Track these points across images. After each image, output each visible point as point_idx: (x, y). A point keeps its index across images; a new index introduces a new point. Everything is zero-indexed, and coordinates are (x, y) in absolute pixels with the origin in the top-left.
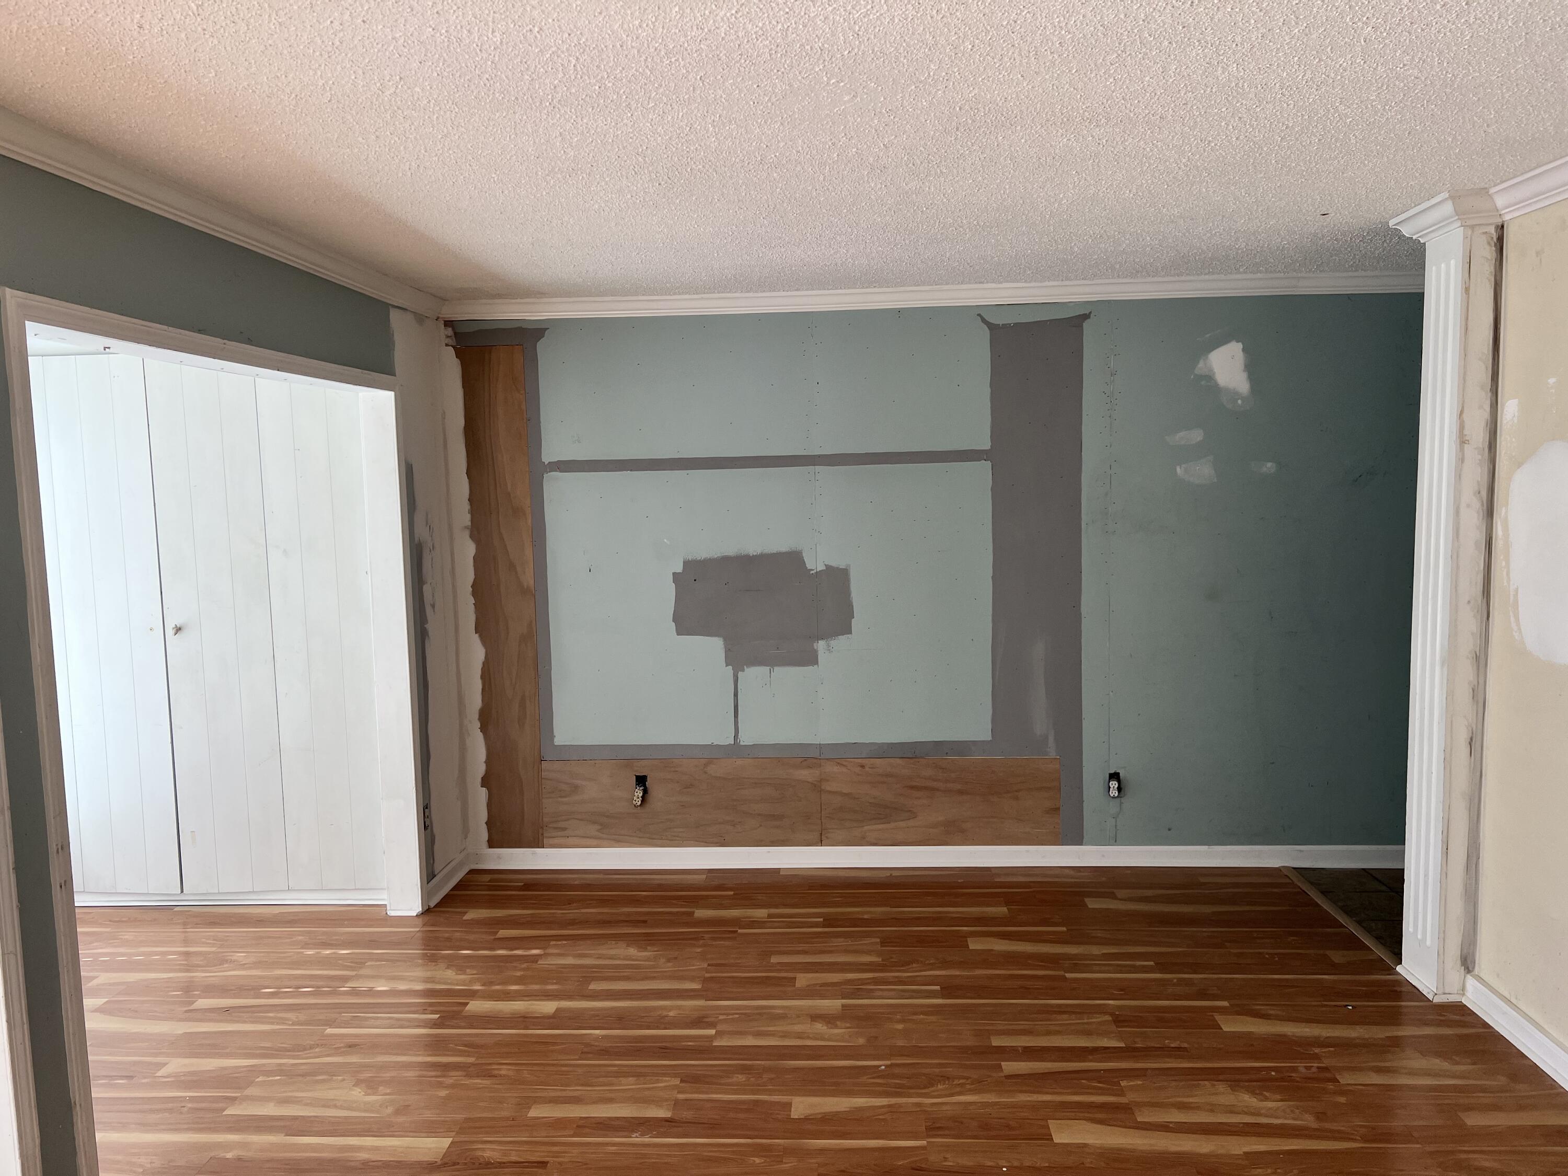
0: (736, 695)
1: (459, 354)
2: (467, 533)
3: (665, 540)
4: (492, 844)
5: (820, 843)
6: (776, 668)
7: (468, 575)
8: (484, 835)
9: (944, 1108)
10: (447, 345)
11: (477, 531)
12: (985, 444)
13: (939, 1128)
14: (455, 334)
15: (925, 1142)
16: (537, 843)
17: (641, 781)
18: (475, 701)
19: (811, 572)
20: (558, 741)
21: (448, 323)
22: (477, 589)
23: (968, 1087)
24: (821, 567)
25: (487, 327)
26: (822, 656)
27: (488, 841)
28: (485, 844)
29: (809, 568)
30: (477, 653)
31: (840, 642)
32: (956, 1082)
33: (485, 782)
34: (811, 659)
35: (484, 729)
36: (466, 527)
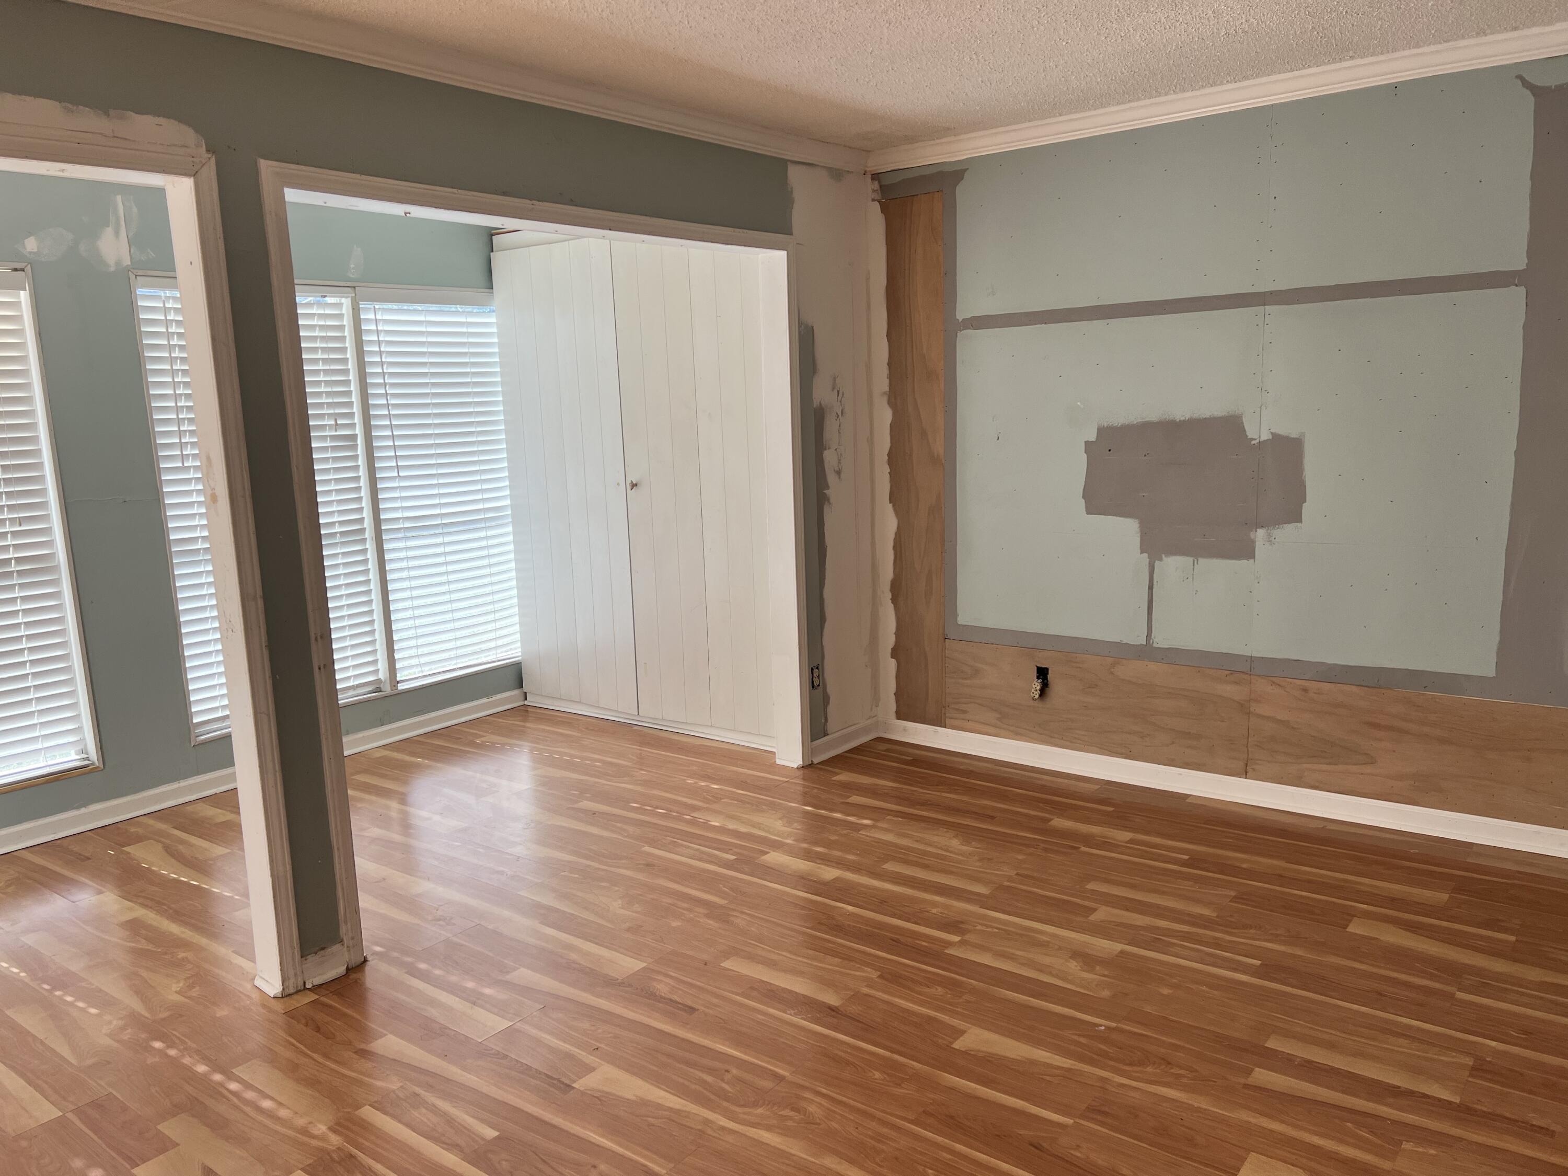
0: (1151, 588)
1: (884, 209)
2: (885, 399)
3: (1079, 403)
4: (900, 715)
5: (1245, 774)
6: (1201, 560)
7: (884, 442)
8: (893, 707)
9: (1132, 1094)
10: (873, 200)
11: (895, 397)
12: (1519, 262)
13: (1105, 1114)
14: (881, 187)
15: (1072, 1121)
16: (939, 721)
17: (1042, 673)
18: (887, 572)
19: (1253, 442)
20: (961, 620)
21: (875, 177)
22: (893, 458)
23: (1185, 1080)
24: (1265, 436)
25: (909, 175)
26: (1261, 548)
27: (896, 712)
28: (893, 715)
29: (1250, 437)
30: (889, 523)
31: (1285, 533)
32: (1175, 1070)
33: (895, 653)
34: (1246, 552)
35: (894, 600)
36: (885, 393)
